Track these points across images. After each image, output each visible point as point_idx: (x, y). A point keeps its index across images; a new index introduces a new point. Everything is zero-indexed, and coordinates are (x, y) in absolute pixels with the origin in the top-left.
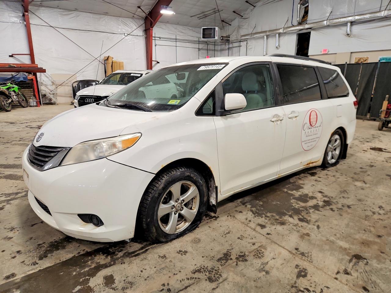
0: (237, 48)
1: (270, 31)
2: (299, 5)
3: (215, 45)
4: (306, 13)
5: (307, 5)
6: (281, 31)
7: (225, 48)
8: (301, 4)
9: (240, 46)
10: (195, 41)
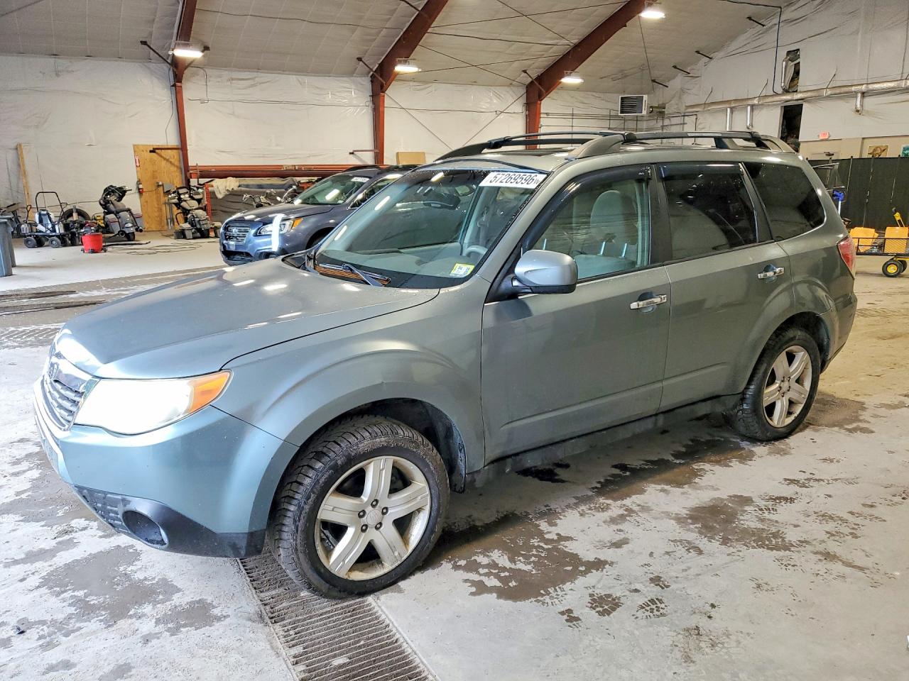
0: (678, 126)
1: (736, 100)
2: (784, 63)
3: (637, 120)
4: (797, 73)
5: (797, 61)
6: (756, 102)
7: (656, 126)
8: (790, 60)
9: (684, 124)
10: (603, 116)
